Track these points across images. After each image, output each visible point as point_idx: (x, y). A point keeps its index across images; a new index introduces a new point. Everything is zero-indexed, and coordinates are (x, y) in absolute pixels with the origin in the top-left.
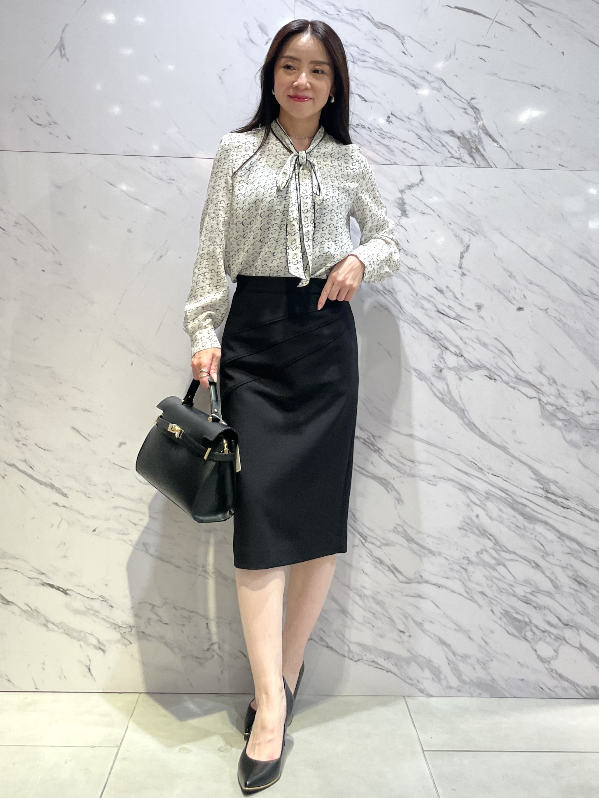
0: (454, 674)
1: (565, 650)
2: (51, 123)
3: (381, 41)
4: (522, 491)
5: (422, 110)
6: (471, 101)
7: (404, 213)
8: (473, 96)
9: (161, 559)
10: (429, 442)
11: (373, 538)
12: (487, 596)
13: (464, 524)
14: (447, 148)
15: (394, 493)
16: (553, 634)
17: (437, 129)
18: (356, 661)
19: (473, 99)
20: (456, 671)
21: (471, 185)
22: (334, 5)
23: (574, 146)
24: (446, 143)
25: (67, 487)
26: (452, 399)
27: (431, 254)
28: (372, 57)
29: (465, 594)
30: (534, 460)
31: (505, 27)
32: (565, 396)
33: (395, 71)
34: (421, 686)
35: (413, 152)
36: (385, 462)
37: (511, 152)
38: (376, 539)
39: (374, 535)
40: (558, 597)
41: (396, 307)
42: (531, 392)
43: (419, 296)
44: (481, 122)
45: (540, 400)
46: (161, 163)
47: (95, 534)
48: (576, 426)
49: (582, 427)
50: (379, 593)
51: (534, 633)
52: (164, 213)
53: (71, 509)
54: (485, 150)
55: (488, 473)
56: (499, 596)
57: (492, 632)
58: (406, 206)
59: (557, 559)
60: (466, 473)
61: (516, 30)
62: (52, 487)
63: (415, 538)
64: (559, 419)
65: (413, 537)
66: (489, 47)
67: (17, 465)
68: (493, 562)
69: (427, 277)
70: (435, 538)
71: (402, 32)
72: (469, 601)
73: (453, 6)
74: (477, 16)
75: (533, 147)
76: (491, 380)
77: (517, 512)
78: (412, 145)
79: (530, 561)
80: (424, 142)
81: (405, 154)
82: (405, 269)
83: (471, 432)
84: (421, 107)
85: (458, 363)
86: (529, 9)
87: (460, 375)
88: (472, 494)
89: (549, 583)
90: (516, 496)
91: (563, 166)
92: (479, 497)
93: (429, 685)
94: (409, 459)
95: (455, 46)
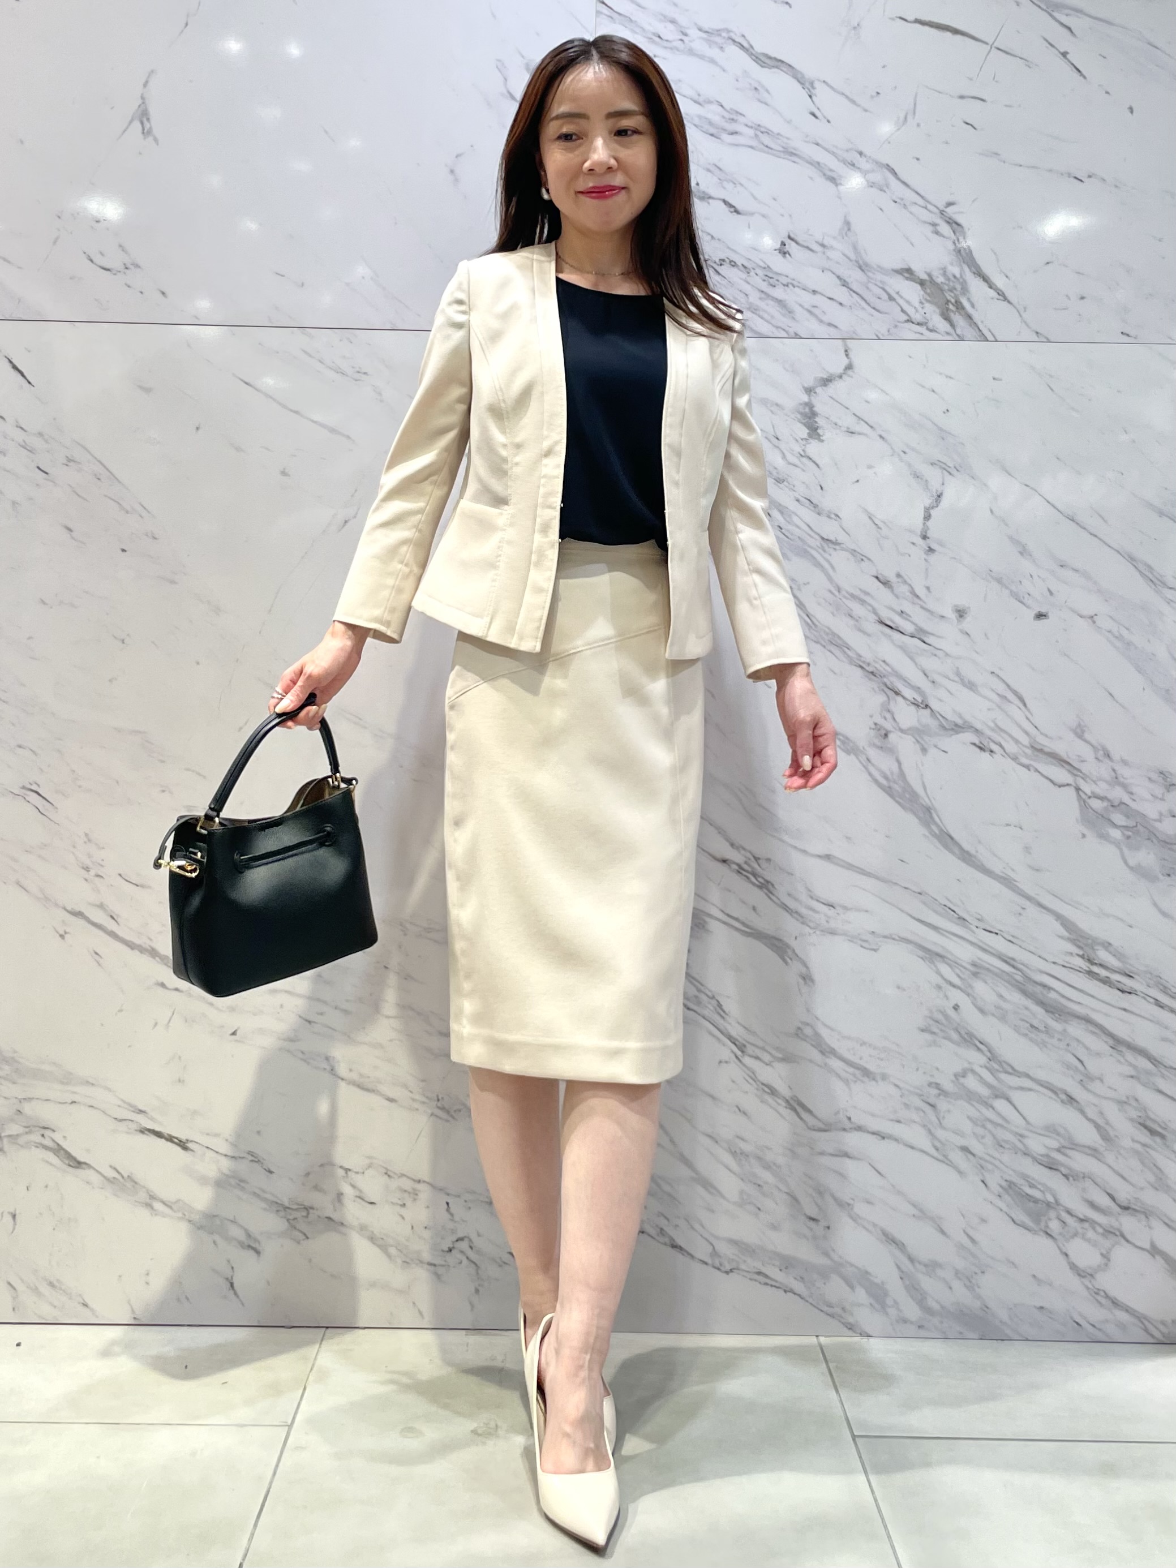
0: (912, 1297)
1: (1122, 1253)
2: (129, 265)
4: (1045, 962)
5: (849, 229)
6: (946, 210)
7: (814, 432)
8: (951, 199)
9: (360, 1086)
10: (864, 870)
11: (758, 1047)
12: (974, 1155)
13: (931, 1022)
15: (796, 965)
16: (1100, 1225)
17: (879, 267)
18: (727, 1273)
19: (950, 204)
20: (914, 1289)
21: (947, 376)
22: (673, 21)
23: (1151, 295)
24: (898, 293)
26: (908, 788)
27: (866, 511)
28: (750, 124)
29: (933, 1152)
30: (1066, 902)
31: (1012, 57)
32: (1126, 781)
33: (794, 151)
34: (851, 1320)
35: (833, 313)
36: (780, 907)
37: (1025, 309)
38: (763, 1049)
39: (760, 1044)
40: (1110, 1158)
42: (1061, 775)
43: (844, 593)
44: (965, 248)
45: (1078, 789)
46: (341, 340)
47: (236, 1041)
48: (1149, 839)
49: (1159, 841)
50: (771, 1149)
51: (1064, 1222)
52: (348, 437)
53: (189, 993)
54: (973, 306)
55: (977, 927)
56: (997, 1155)
57: (983, 1221)
58: (817, 419)
59: (1109, 1088)
60: (935, 928)
61: (1038, 65)
62: (153, 953)
63: (836, 1048)
64: (1115, 826)
65: (832, 1045)
66: (983, 100)
67: (87, 914)
68: (984, 1092)
69: (859, 557)
70: (875, 1048)
71: (809, 70)
72: (941, 1164)
73: (911, 18)
74: (958, 38)
75: (1069, 299)
76: (983, 753)
77: (1033, 1000)
78: (830, 299)
79: (1059, 1092)
80: (854, 292)
81: (816, 316)
82: (815, 542)
83: (947, 852)
84: (847, 224)
85: (918, 720)
86: (1065, 23)
87: (922, 742)
88: (946, 965)
89: (1094, 1131)
90: (1030, 969)
91: (1130, 335)
92: (957, 971)
93: (866, 1317)
94: (826, 902)
95: (915, 100)
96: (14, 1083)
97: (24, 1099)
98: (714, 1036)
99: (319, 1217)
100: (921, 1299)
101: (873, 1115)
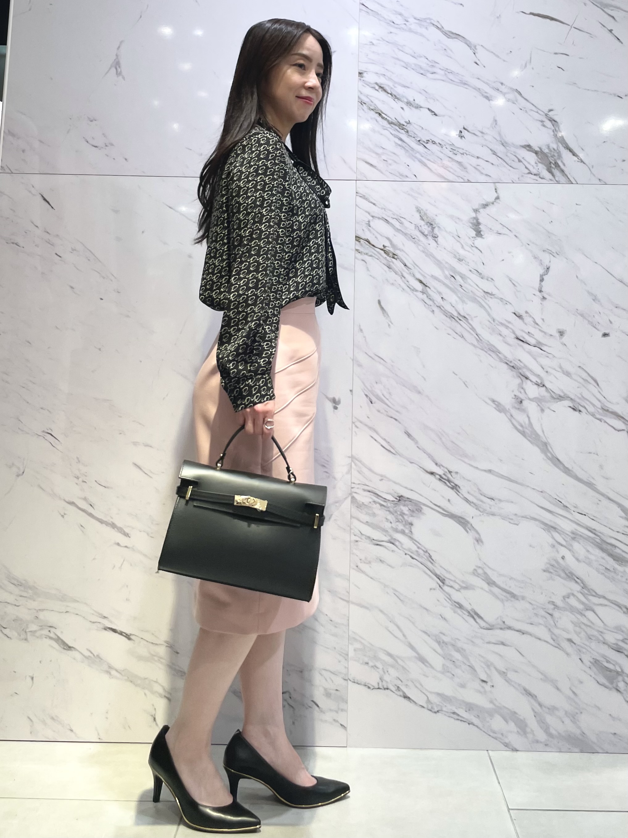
0: (541, 728)
2: (107, 145)
3: (451, 51)
4: (612, 531)
5: (496, 124)
6: (548, 113)
7: (479, 233)
8: (551, 108)
10: (510, 479)
11: (452, 580)
12: (575, 644)
13: (548, 566)
14: (524, 164)
15: (472, 534)
17: (513, 144)
18: (435, 712)
19: (551, 110)
20: (542, 723)
21: (551, 203)
22: (400, 14)
24: (523, 158)
25: (129, 527)
26: (534, 432)
27: (508, 276)
28: (442, 68)
29: (551, 641)
30: (623, 497)
31: (582, 32)
33: (466, 83)
34: (507, 741)
35: (488, 169)
36: (464, 500)
37: (593, 166)
38: (455, 581)
39: (453, 578)
41: (473, 335)
42: (619, 424)
43: (497, 322)
44: (560, 135)
47: (159, 577)
50: (460, 640)
51: (626, 683)
53: (134, 549)
54: (564, 165)
55: (573, 511)
56: (588, 644)
57: (581, 682)
58: (480, 227)
60: (550, 512)
61: (596, 36)
62: (113, 526)
63: (496, 582)
65: (494, 580)
66: (568, 55)
67: (76, 503)
68: (581, 607)
69: (505, 302)
70: (518, 581)
72: (555, 648)
73: (528, 12)
74: (553, 22)
75: (617, 161)
76: (575, 412)
77: (606, 553)
78: (486, 161)
79: (622, 607)
80: (499, 157)
81: (479, 171)
82: (480, 294)
83: (556, 468)
84: (496, 121)
85: (539, 393)
86: (610, 13)
87: (541, 406)
88: (557, 534)
90: (604, 535)
92: (564, 537)
93: (515, 739)
94: (488, 497)
95: (531, 55)
96: (34, 601)
97: (40, 610)
98: (426, 574)
100: (546, 729)
101: (517, 620)
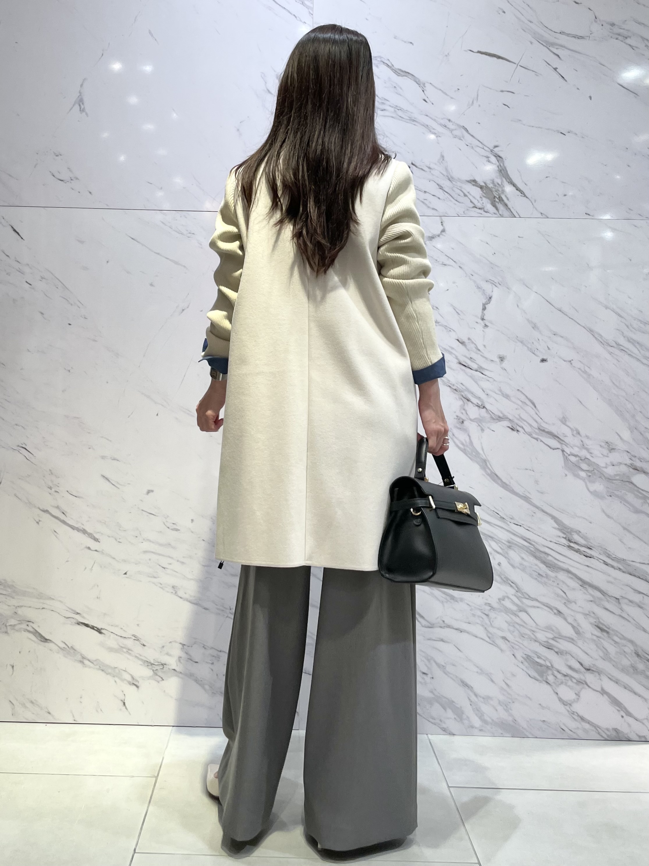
0: (476, 715)
1: (586, 693)
2: (73, 179)
4: (545, 541)
5: (443, 160)
6: (494, 149)
8: (496, 144)
9: (190, 602)
12: (509, 641)
14: (469, 198)
16: (574, 678)
17: (459, 179)
19: (496, 147)
20: (478, 711)
21: (494, 236)
23: (601, 194)
24: (468, 193)
25: (98, 532)
26: (474, 450)
27: (452, 305)
28: (392, 105)
29: (487, 639)
30: (557, 510)
31: (529, 71)
32: (588, 447)
33: (415, 119)
34: (444, 726)
35: (435, 203)
37: (535, 201)
40: (580, 643)
42: (554, 443)
45: (563, 451)
46: (181, 217)
47: (127, 577)
48: (600, 477)
49: (606, 478)
51: (556, 677)
52: (184, 267)
53: (103, 553)
54: (508, 200)
55: (510, 522)
56: (521, 641)
57: (513, 675)
59: (579, 607)
60: (490, 523)
61: (541, 75)
62: (84, 532)
64: (583, 470)
66: (513, 93)
67: (50, 511)
68: (514, 608)
69: (449, 329)
71: (422, 78)
72: (492, 645)
73: (476, 51)
74: (500, 60)
75: (558, 196)
76: (513, 431)
77: (540, 560)
78: (433, 195)
79: (553, 609)
80: (446, 192)
81: (426, 205)
83: (493, 482)
84: (443, 157)
85: (480, 414)
86: (555, 52)
87: (482, 426)
88: (494, 543)
89: (572, 628)
90: (537, 544)
91: (589, 213)
92: (501, 546)
93: (452, 724)
95: (478, 93)
96: (13, 598)
97: (18, 606)
99: (169, 669)
100: (481, 716)
101: (457, 620)
